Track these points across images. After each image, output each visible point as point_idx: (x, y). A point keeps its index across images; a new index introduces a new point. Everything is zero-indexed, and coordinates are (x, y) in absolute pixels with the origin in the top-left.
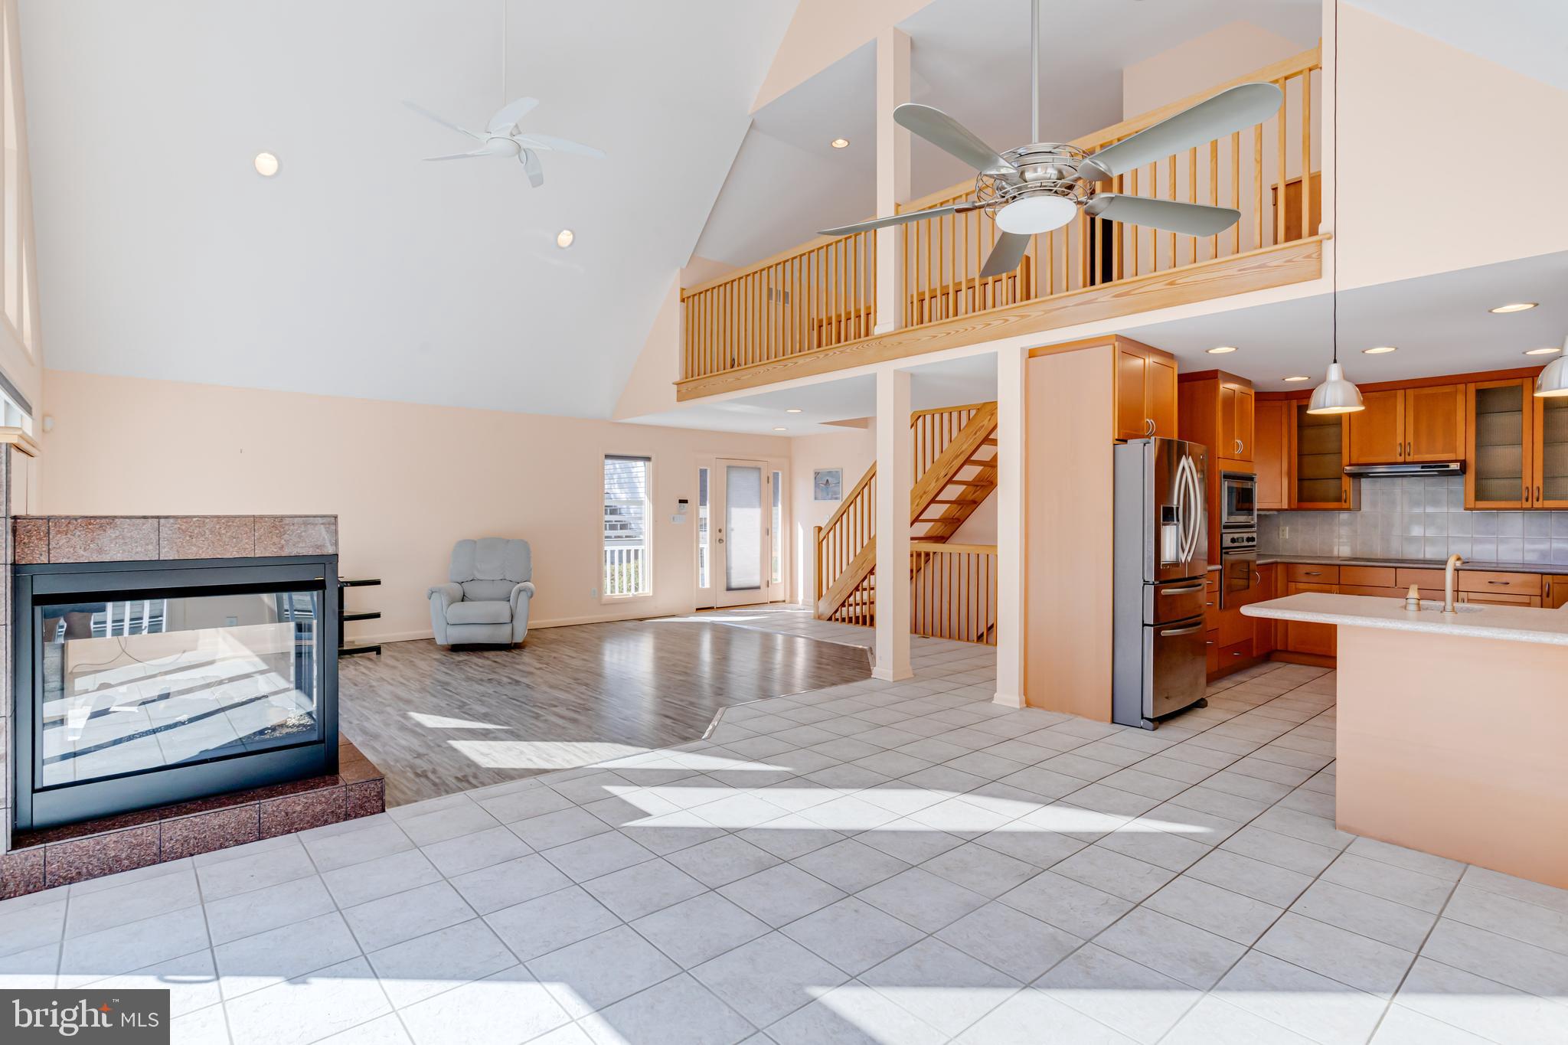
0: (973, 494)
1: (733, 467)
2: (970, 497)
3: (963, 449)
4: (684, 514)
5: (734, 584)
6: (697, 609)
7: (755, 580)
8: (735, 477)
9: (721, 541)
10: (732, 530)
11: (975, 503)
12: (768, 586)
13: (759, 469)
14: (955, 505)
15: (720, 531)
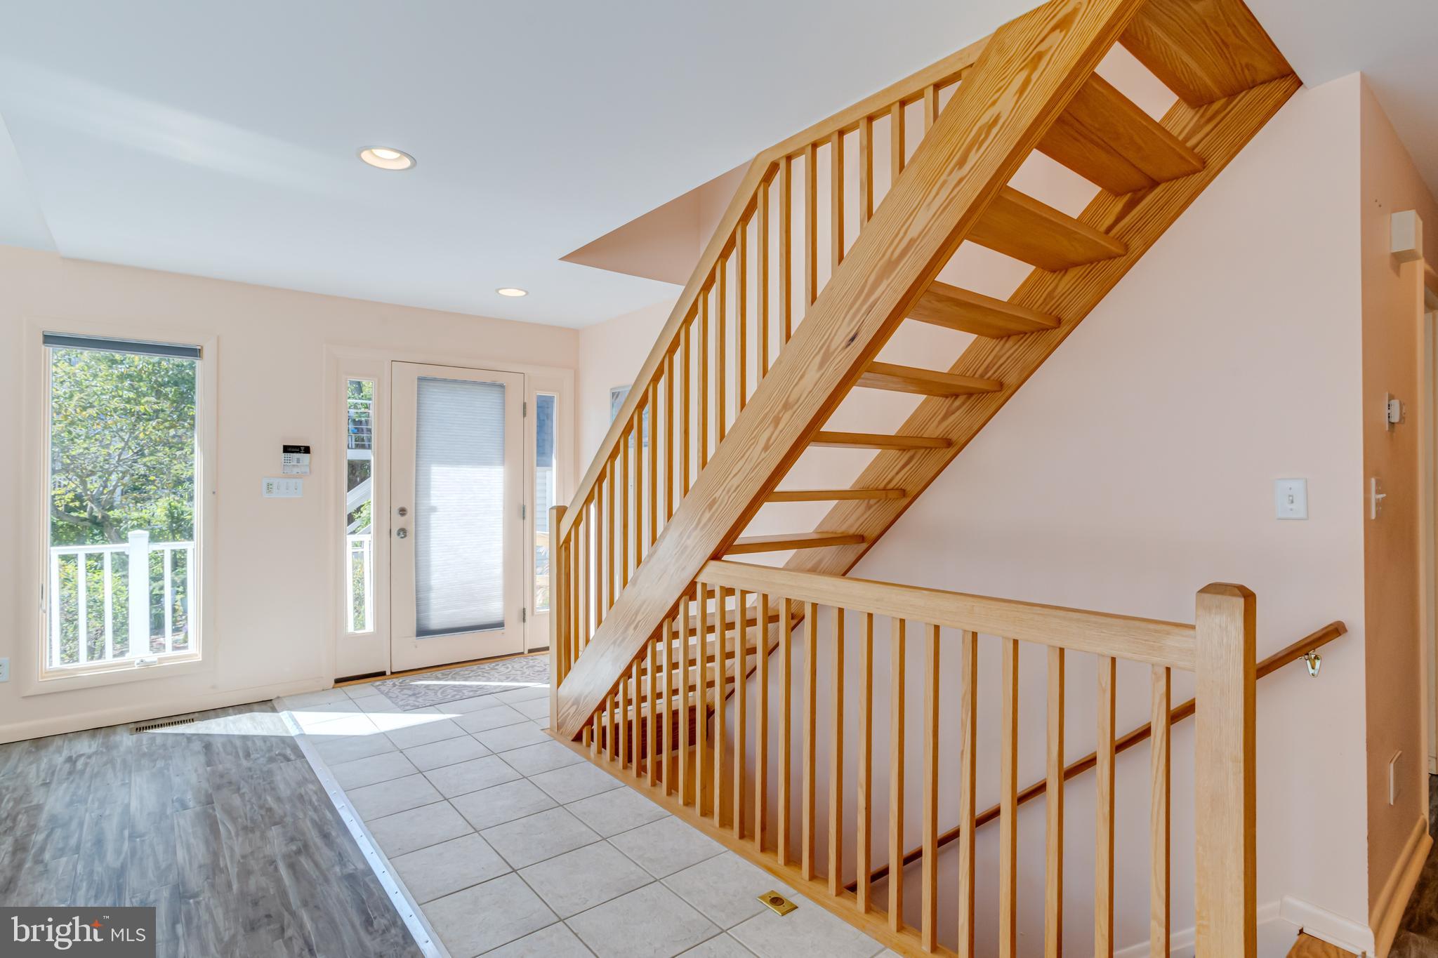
0: (945, 418)
1: (434, 380)
2: (934, 430)
3: (913, 233)
4: (298, 476)
5: (435, 622)
6: (338, 681)
7: (494, 609)
8: (441, 403)
9: (403, 532)
10: (434, 509)
11: (949, 446)
12: (524, 620)
13: (502, 386)
14: (893, 453)
15: (403, 512)
